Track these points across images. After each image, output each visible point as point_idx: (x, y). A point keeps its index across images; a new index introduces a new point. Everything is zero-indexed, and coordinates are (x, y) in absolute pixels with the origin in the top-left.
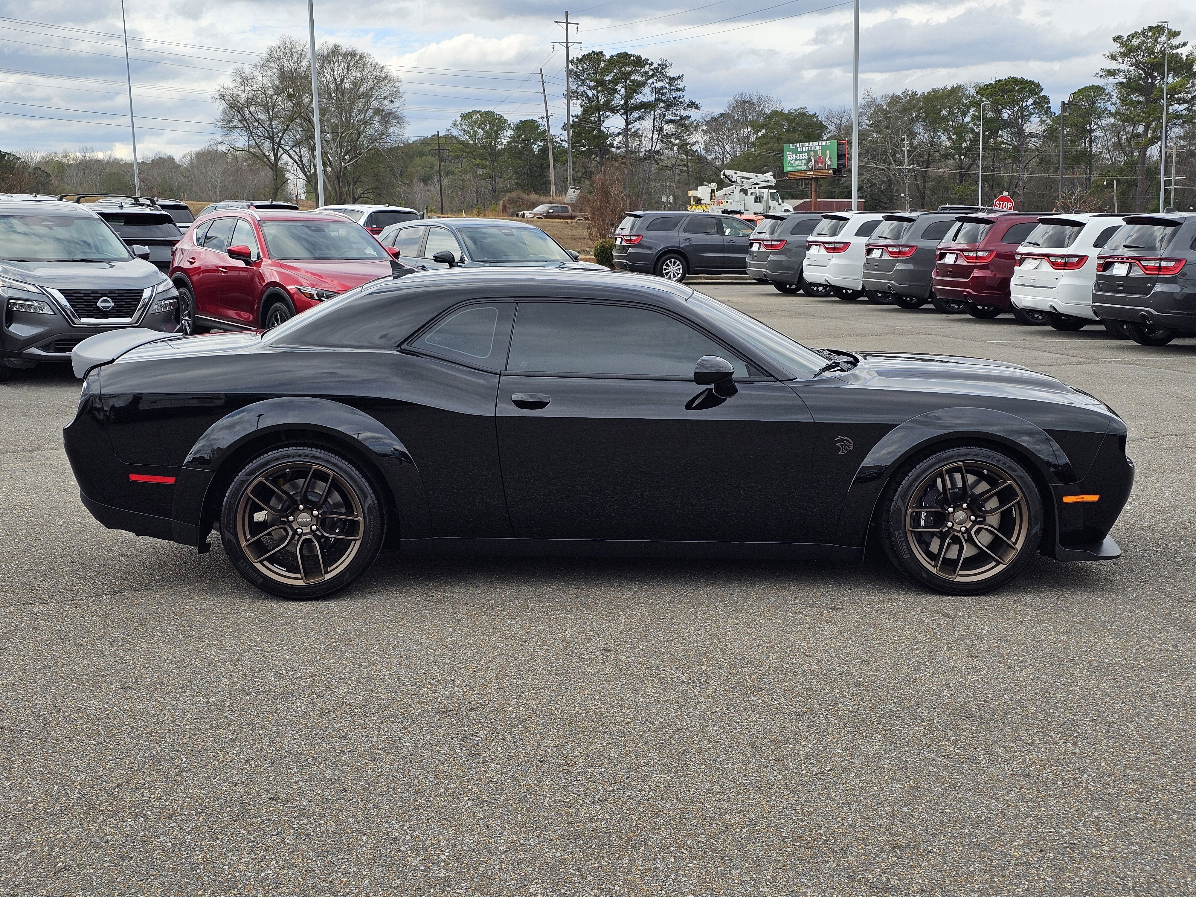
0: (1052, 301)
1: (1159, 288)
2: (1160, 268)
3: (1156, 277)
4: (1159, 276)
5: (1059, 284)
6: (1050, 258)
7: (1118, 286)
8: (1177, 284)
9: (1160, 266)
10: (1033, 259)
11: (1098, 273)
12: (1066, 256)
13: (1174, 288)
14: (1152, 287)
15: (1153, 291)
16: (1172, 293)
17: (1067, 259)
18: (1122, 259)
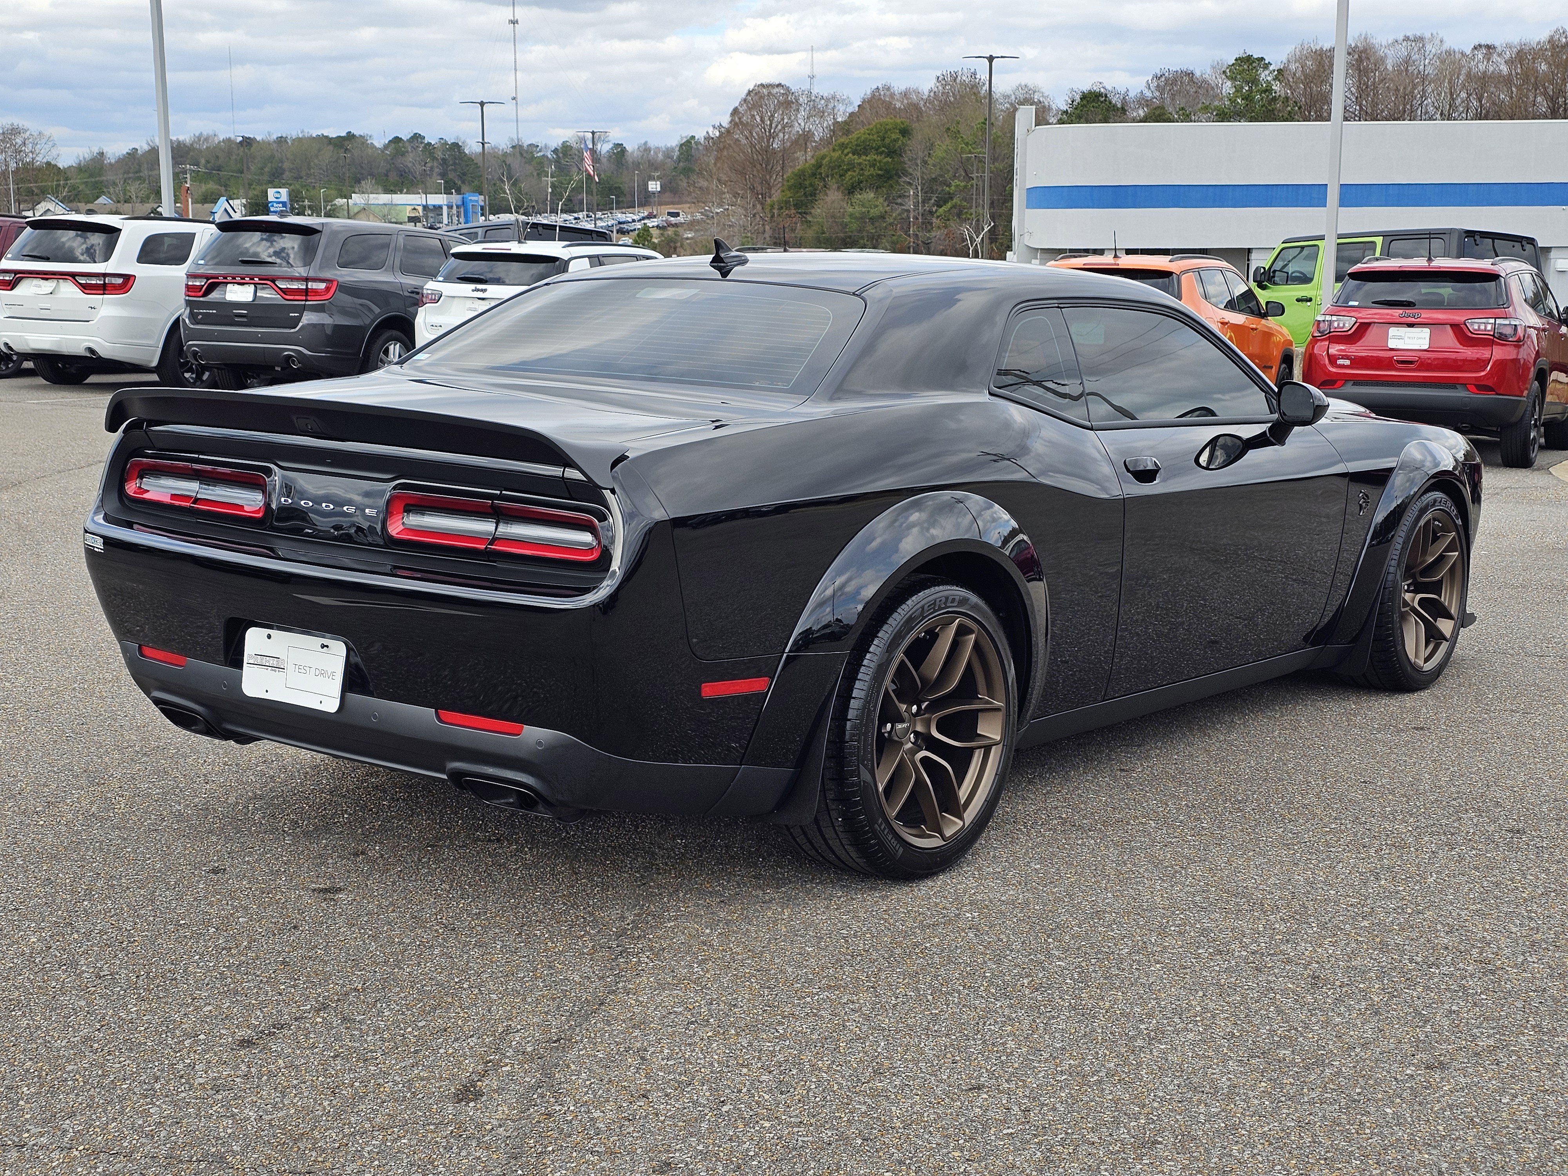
0: (89, 341)
1: (308, 318)
2: (307, 292)
3: (303, 303)
4: (307, 303)
5: (99, 316)
6: (77, 278)
7: (236, 316)
8: (325, 312)
9: (307, 289)
10: (43, 279)
11: (187, 298)
12: (105, 275)
13: (323, 319)
14: (299, 319)
15: (301, 324)
16: (323, 325)
17: (107, 279)
18: (243, 278)
